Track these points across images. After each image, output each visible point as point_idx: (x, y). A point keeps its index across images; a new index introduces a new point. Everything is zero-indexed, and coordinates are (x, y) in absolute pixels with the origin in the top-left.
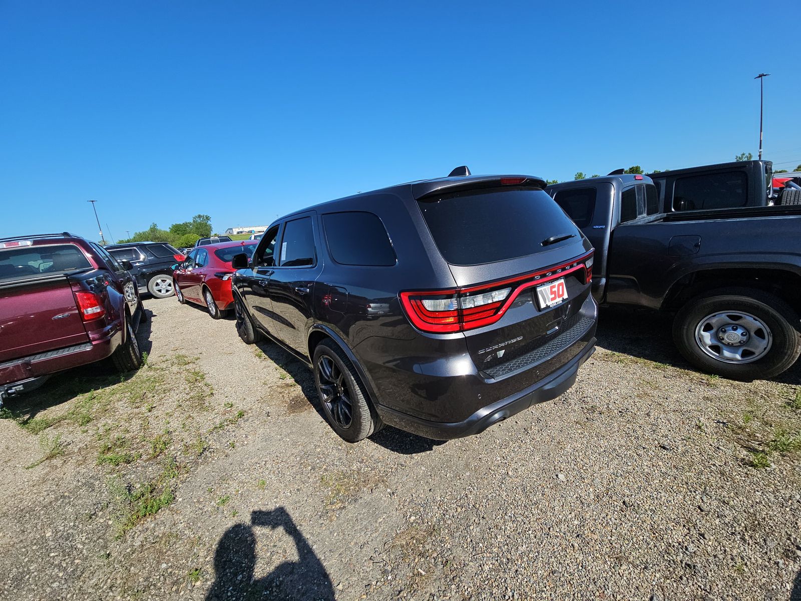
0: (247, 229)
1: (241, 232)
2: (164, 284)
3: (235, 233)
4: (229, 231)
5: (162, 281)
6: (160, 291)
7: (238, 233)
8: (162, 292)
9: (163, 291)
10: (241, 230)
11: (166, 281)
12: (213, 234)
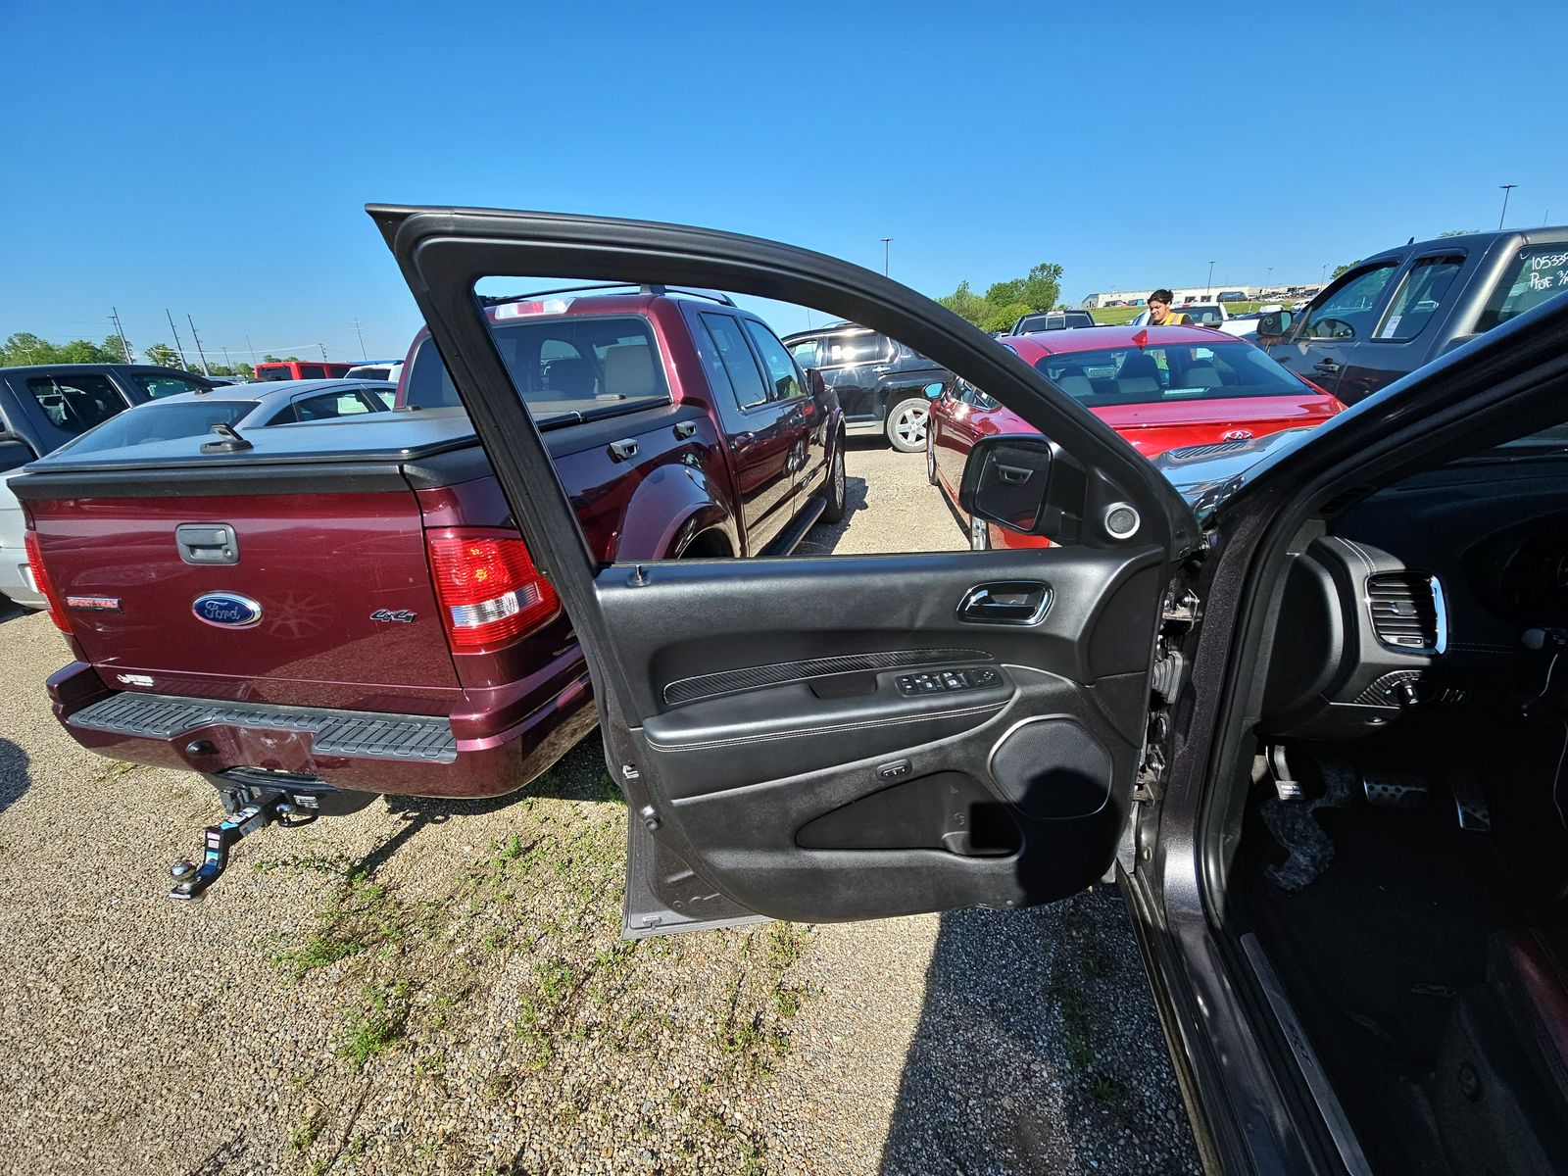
0: (1127, 297)
1: (1114, 303)
2: (916, 421)
3: (1101, 304)
4: (1090, 299)
5: (915, 413)
6: (905, 435)
7: (1108, 304)
8: (909, 438)
9: (912, 437)
10: (1115, 298)
11: (921, 414)
12: (1057, 304)
